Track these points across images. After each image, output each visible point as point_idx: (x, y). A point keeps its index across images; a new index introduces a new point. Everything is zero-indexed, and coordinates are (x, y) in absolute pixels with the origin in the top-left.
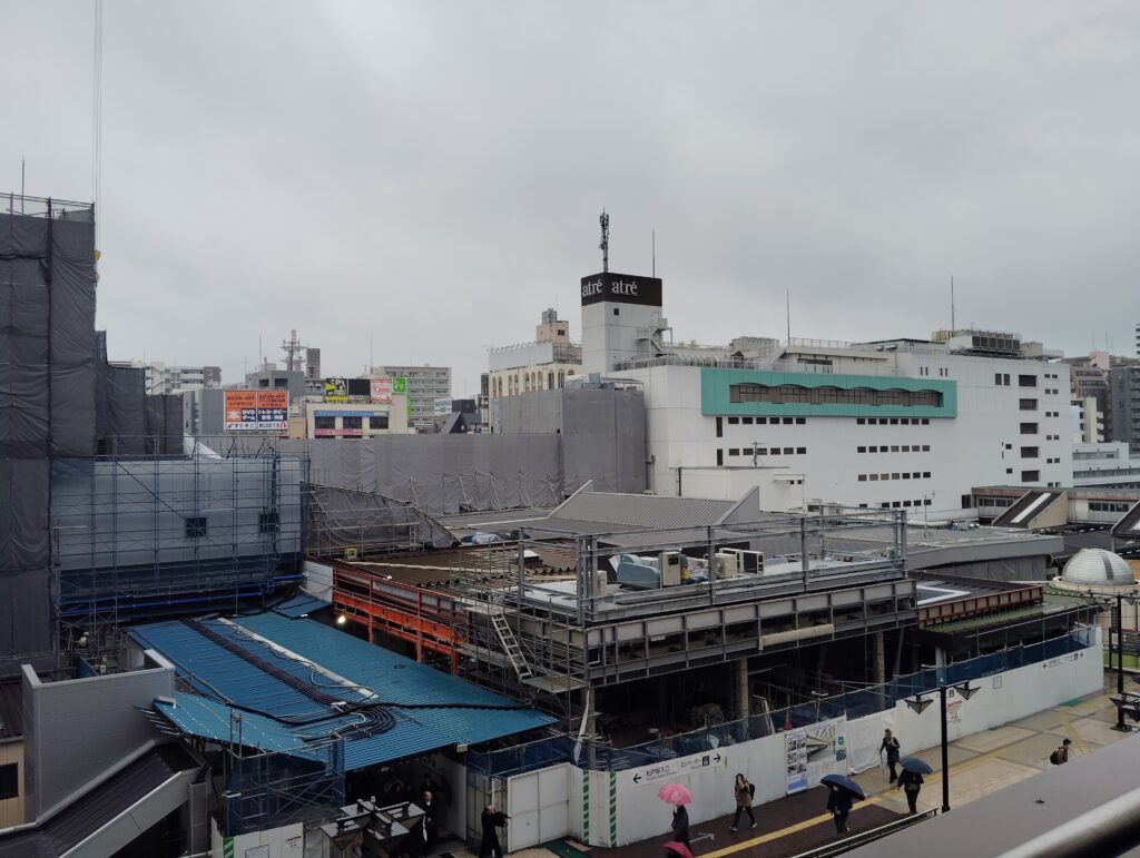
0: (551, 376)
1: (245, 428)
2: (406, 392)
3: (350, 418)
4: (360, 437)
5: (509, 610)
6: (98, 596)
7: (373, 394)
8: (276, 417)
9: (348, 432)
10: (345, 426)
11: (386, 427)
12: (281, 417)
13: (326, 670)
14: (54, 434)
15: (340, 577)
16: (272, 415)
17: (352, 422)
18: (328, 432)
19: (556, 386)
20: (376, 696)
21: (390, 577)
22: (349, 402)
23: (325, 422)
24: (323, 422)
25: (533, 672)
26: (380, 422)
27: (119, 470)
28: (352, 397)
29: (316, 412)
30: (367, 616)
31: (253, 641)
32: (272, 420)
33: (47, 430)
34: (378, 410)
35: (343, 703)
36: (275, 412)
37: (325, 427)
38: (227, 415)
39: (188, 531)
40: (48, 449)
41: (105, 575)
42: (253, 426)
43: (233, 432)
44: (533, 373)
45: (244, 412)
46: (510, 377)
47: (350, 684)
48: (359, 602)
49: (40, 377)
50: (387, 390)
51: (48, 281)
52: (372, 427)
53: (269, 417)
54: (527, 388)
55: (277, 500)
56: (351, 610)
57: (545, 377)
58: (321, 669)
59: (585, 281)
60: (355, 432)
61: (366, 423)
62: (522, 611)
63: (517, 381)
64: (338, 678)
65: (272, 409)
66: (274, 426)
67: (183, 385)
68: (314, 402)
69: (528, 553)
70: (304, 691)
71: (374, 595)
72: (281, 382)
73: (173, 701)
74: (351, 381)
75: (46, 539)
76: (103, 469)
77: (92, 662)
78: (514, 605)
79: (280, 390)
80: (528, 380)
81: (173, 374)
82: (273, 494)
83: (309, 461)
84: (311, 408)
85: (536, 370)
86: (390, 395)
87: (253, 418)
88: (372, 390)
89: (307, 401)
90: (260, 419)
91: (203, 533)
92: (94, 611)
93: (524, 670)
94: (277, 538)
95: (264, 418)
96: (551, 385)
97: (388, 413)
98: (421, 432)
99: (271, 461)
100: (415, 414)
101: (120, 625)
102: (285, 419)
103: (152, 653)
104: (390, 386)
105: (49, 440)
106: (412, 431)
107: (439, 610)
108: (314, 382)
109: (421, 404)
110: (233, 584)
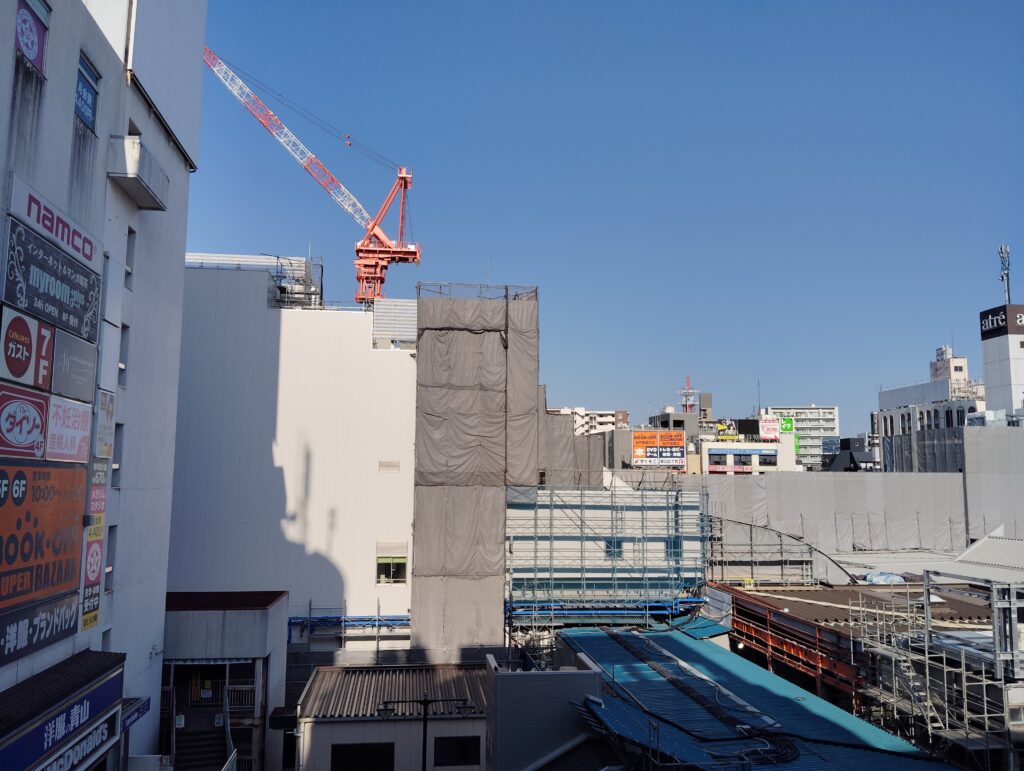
0: (949, 413)
1: (648, 464)
2: (794, 430)
3: (740, 455)
4: (750, 473)
5: (916, 657)
6: (539, 602)
7: (763, 434)
8: (675, 454)
9: (739, 468)
10: (736, 463)
11: (775, 464)
12: (679, 454)
13: (731, 694)
14: (509, 469)
15: (737, 604)
16: (672, 452)
17: (743, 459)
18: (720, 468)
19: (955, 424)
20: (778, 725)
21: (786, 610)
22: (739, 441)
23: (718, 459)
24: (717, 459)
25: (945, 725)
26: (768, 460)
27: (555, 499)
28: (742, 437)
29: (710, 450)
30: (766, 645)
31: (664, 655)
32: (672, 457)
33: (503, 463)
34: (767, 448)
35: (748, 727)
36: (674, 449)
37: (717, 463)
38: (634, 452)
39: (607, 552)
40: (504, 479)
41: (543, 584)
42: (656, 461)
43: (639, 467)
44: (928, 412)
45: (648, 450)
46: (903, 416)
47: (751, 708)
48: (756, 631)
49: (501, 422)
50: (775, 429)
51: (506, 348)
52: (761, 464)
53: (669, 454)
54: (922, 427)
55: (680, 530)
56: (750, 637)
57: (942, 415)
58: (725, 691)
59: (984, 315)
60: (746, 468)
61: (755, 459)
62: (930, 659)
63: (909, 420)
64: (742, 702)
65: (671, 447)
66: (673, 462)
67: (598, 426)
68: (708, 440)
69: (934, 599)
70: (710, 710)
71: (772, 626)
72: (679, 424)
73: (600, 701)
74: (740, 421)
75: (501, 553)
76: (543, 497)
77: (535, 658)
78: (921, 651)
79: (678, 431)
80: (921, 419)
81: (591, 418)
82: (677, 523)
83: (707, 495)
84: (706, 446)
85: (931, 408)
86: (777, 434)
87: (655, 455)
88: (761, 429)
89: (702, 440)
90: (661, 456)
91: (620, 554)
92: (535, 614)
93: (934, 720)
94: (681, 563)
95: (664, 454)
96: (949, 423)
97: (776, 451)
98: (810, 469)
99: (674, 493)
100: (803, 451)
101: (556, 628)
102: (682, 456)
103: (582, 656)
104: (777, 426)
105: (506, 471)
106: (800, 468)
107: (840, 648)
108: (707, 422)
109: (809, 442)
110: (645, 602)
